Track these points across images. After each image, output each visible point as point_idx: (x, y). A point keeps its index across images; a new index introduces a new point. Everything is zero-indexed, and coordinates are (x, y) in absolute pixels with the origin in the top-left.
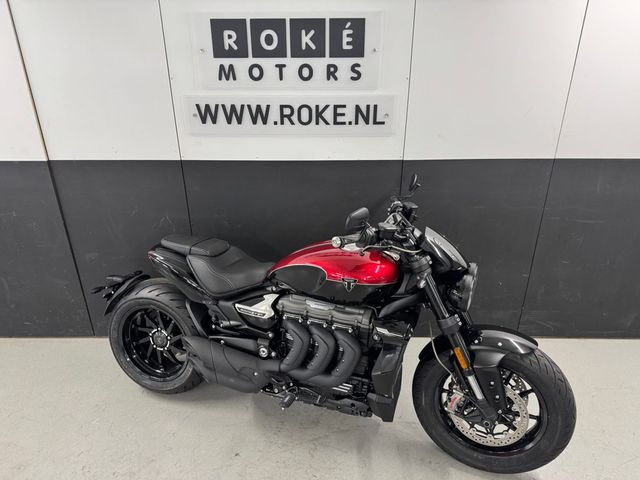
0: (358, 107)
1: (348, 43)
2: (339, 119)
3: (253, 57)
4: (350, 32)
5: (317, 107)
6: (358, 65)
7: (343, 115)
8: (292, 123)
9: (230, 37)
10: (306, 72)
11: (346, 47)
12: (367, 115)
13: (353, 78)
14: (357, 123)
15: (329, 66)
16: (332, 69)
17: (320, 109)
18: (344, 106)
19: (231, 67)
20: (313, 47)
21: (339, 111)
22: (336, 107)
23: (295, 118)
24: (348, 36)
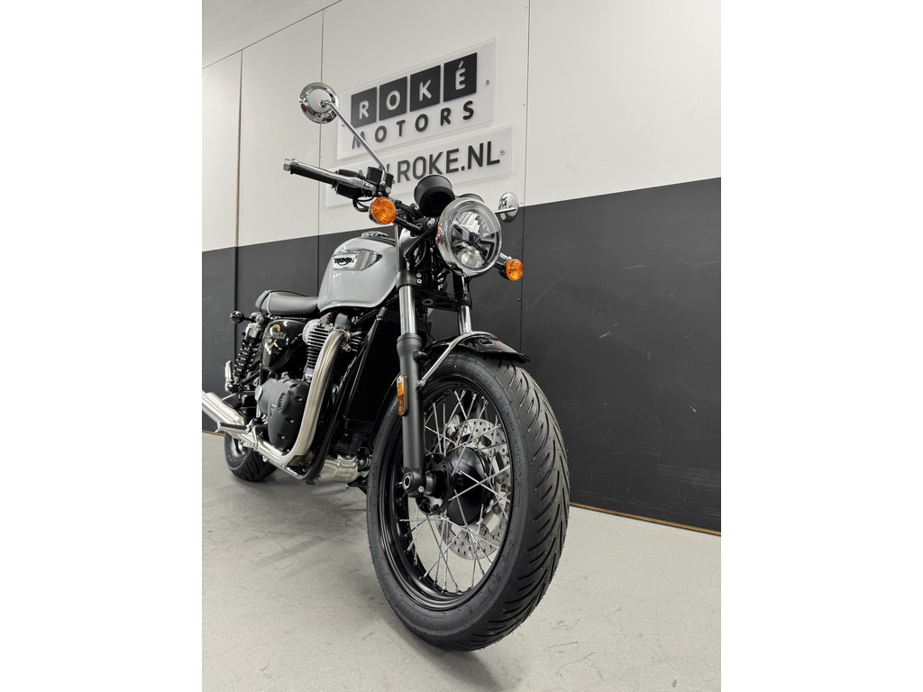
0: (471, 150)
1: (461, 83)
2: (453, 166)
3: (380, 119)
4: (463, 71)
5: (431, 156)
6: (470, 103)
7: (456, 160)
8: (408, 179)
9: (364, 106)
10: (422, 124)
11: (459, 87)
12: (481, 156)
13: (465, 118)
14: (470, 167)
15: (443, 111)
16: (446, 114)
17: (434, 158)
18: (457, 150)
19: (362, 134)
20: (429, 96)
21: (453, 156)
22: (449, 153)
23: (410, 174)
24: (461, 75)
